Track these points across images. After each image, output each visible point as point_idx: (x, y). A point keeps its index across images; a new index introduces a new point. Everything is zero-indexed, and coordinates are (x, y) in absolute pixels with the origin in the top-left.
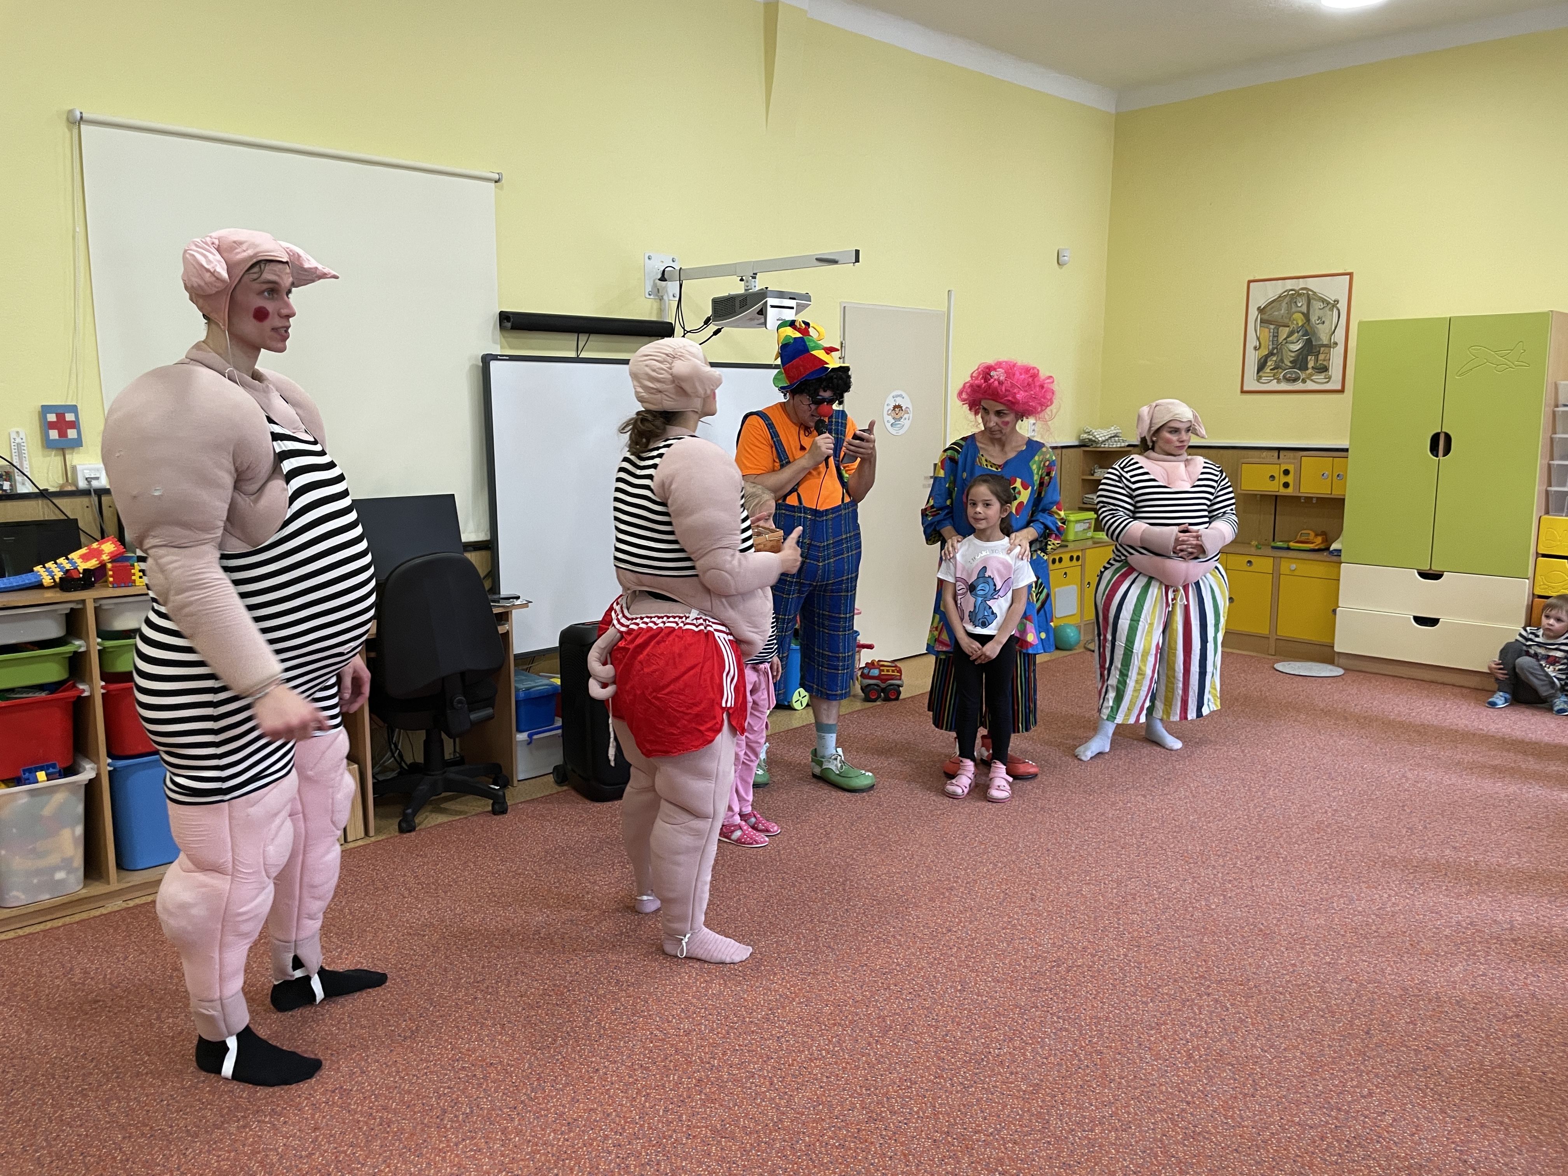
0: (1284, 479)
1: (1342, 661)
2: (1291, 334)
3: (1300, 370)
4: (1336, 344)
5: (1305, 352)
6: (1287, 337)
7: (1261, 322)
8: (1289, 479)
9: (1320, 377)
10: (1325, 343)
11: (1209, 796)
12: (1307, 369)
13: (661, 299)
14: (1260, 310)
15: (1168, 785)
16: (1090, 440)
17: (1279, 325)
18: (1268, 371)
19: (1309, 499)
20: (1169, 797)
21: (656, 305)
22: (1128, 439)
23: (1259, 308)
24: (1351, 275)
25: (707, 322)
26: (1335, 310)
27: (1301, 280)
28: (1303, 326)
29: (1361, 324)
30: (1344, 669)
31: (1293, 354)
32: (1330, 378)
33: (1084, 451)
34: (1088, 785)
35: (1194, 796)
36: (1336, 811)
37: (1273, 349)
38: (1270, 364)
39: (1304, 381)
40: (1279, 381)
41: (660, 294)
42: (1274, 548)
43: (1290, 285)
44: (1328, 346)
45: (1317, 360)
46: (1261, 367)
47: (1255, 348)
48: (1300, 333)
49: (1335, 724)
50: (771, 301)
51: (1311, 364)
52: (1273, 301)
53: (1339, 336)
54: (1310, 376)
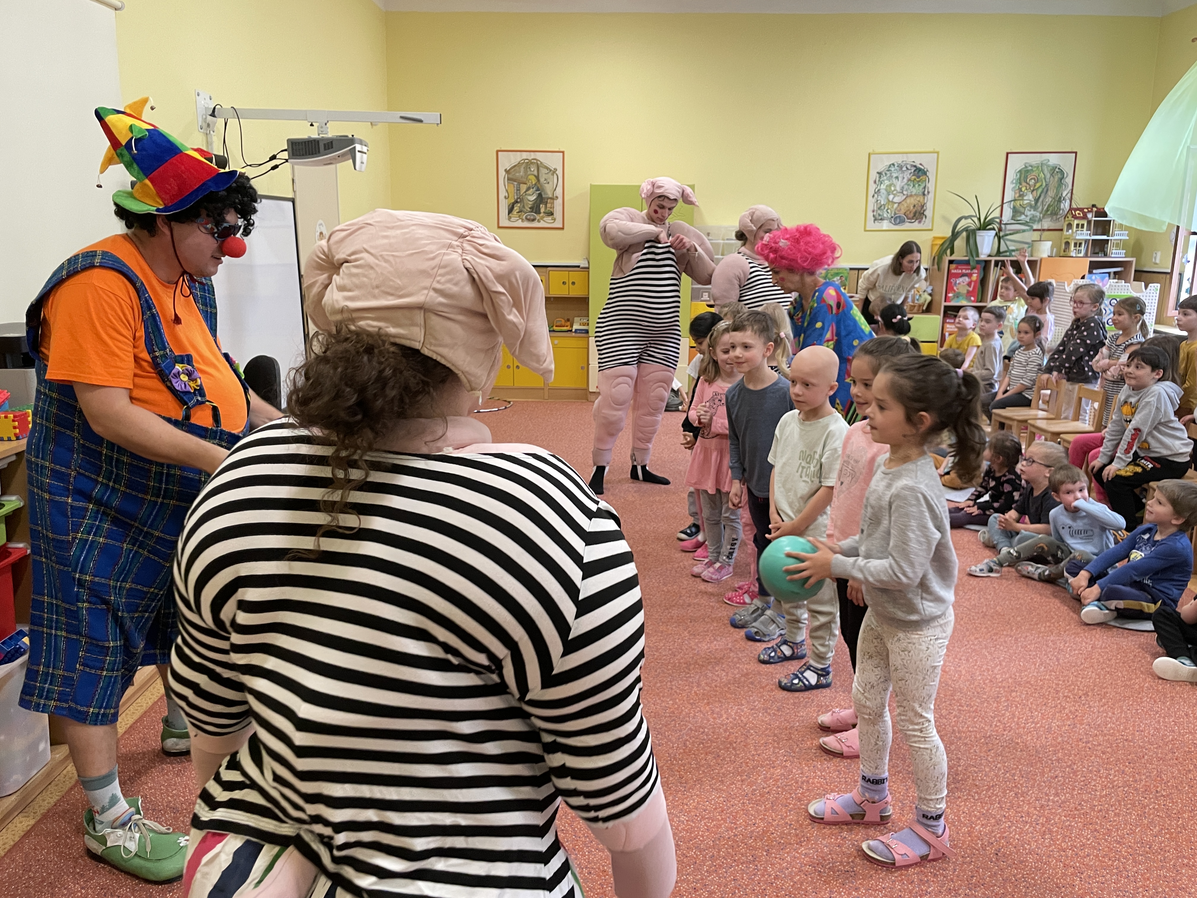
3: (536, 213)
4: (557, 197)
5: (538, 202)
6: (526, 191)
7: (508, 179)
9: (549, 219)
10: (551, 196)
12: (540, 213)
13: (208, 133)
14: (507, 172)
18: (515, 213)
21: (205, 139)
23: (506, 170)
24: (563, 152)
25: (273, 158)
26: (555, 175)
27: (531, 153)
28: (535, 185)
31: (530, 203)
32: (555, 220)
37: (518, 198)
39: (539, 221)
40: (523, 221)
43: (525, 155)
46: (510, 211)
47: (505, 197)
48: (534, 189)
50: (357, 147)
51: (542, 210)
52: (515, 166)
53: (559, 192)
54: (542, 218)
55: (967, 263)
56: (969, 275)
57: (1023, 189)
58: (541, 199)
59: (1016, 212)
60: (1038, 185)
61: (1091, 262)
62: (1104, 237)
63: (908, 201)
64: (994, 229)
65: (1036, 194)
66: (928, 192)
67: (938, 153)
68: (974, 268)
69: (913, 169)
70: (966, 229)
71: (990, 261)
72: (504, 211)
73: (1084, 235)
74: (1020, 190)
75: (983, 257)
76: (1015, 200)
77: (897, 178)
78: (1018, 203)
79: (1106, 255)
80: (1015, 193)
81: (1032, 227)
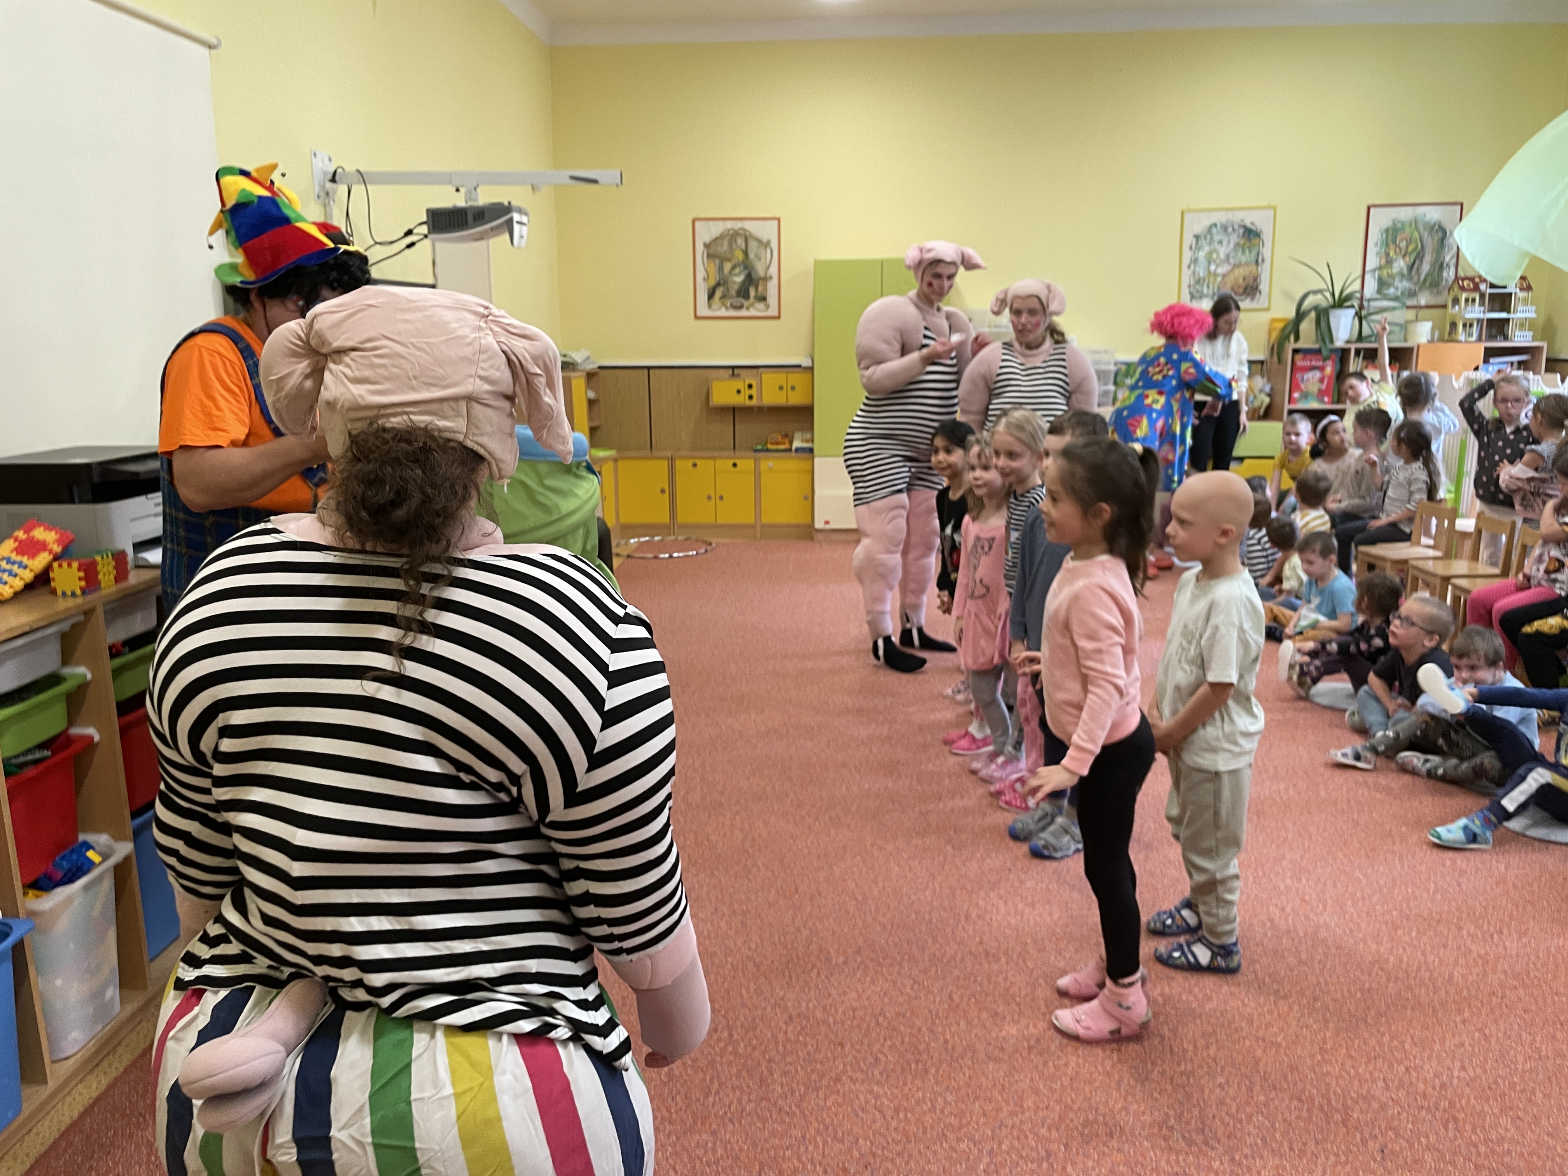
0: (748, 392)
2: (734, 267)
3: (743, 299)
4: (771, 277)
5: (747, 284)
6: (731, 271)
7: (707, 256)
8: (754, 392)
9: (761, 306)
12: (750, 298)
13: (328, 203)
14: (707, 246)
18: (717, 299)
21: (323, 210)
23: (704, 244)
24: (778, 219)
25: (408, 234)
26: (768, 248)
27: (736, 221)
28: (743, 262)
31: (737, 285)
32: (768, 307)
37: (720, 280)
38: (719, 293)
39: (748, 308)
40: (727, 308)
41: (327, 198)
42: (755, 450)
43: (729, 225)
45: (757, 291)
46: (711, 296)
48: (742, 268)
50: (515, 216)
51: (752, 294)
52: (716, 239)
53: (773, 270)
54: (752, 305)
55: (1318, 352)
56: (1322, 369)
57: (1392, 253)
58: (751, 280)
59: (1382, 284)
60: (1411, 248)
61: (1486, 349)
62: (1503, 315)
63: (1237, 272)
64: (1353, 306)
65: (1409, 259)
66: (1263, 261)
67: (1275, 209)
68: (1325, 359)
69: (1241, 231)
70: (1316, 308)
71: (1349, 350)
72: (703, 297)
73: (1477, 312)
74: (1387, 254)
75: (1339, 343)
76: (1380, 268)
77: (1220, 242)
78: (1385, 272)
79: (1506, 338)
80: (1380, 259)
81: (1404, 304)
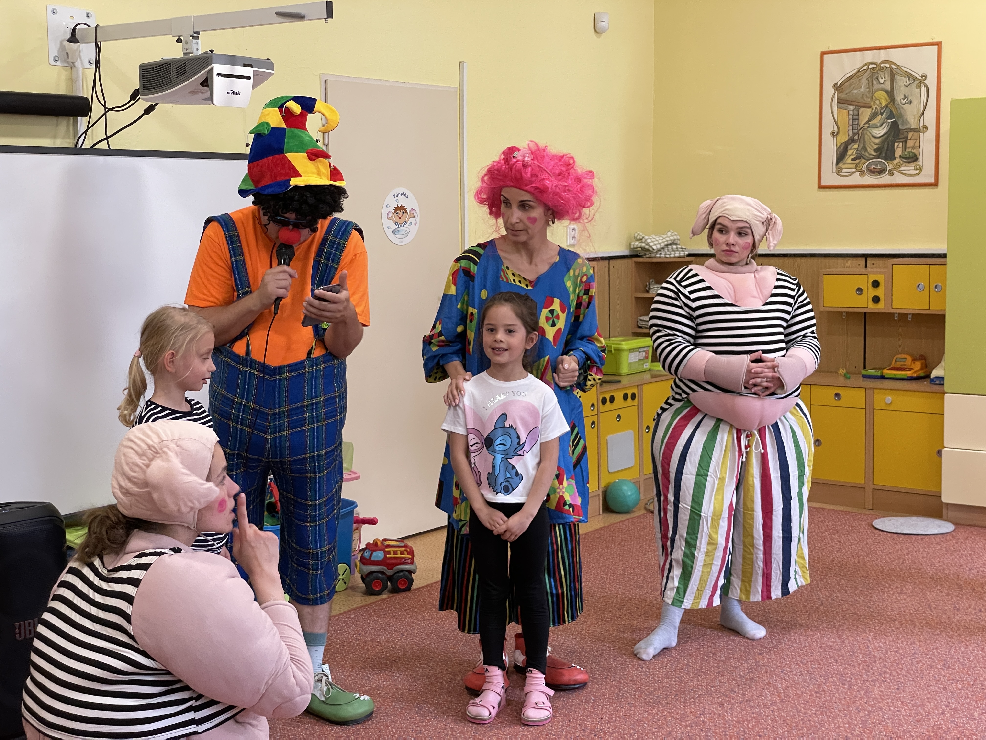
0: (873, 292)
1: (952, 514)
2: (874, 116)
3: (886, 159)
4: (926, 128)
5: (891, 138)
6: (870, 120)
7: (838, 102)
8: (880, 292)
9: (910, 168)
10: (913, 127)
11: (801, 700)
12: (894, 158)
13: (72, 66)
14: (837, 88)
15: (750, 687)
16: (643, 248)
17: (858, 107)
18: (849, 161)
19: (903, 316)
20: (752, 704)
21: (64, 75)
22: (688, 248)
23: (835, 85)
24: (939, 44)
25: (134, 96)
26: (923, 86)
27: (882, 50)
28: (886, 106)
29: (954, 103)
30: (955, 524)
31: (877, 141)
32: (920, 169)
33: (636, 263)
34: (651, 693)
35: (782, 701)
36: (955, 710)
37: (854, 134)
38: (851, 152)
39: (891, 174)
40: (862, 173)
41: (70, 60)
42: (865, 377)
43: (869, 56)
44: (917, 131)
45: (905, 148)
46: (841, 157)
47: (833, 134)
48: (884, 115)
49: (948, 595)
50: (218, 68)
51: (898, 152)
52: (851, 77)
53: (929, 118)
54: (897, 167)
58: (897, 133)
72: (830, 159)
